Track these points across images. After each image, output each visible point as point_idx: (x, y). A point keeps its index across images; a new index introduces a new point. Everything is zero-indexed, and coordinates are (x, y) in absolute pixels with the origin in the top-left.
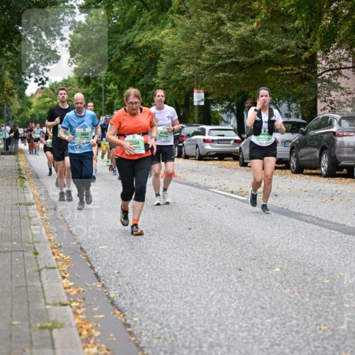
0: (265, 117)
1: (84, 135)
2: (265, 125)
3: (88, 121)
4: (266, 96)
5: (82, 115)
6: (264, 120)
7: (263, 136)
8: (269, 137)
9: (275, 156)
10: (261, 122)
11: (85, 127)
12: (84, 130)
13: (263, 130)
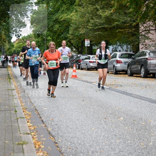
0: (103, 53)
1: (36, 57)
2: (103, 56)
3: (37, 52)
4: (104, 44)
5: (35, 50)
6: (103, 54)
7: (102, 60)
8: (105, 60)
9: (107, 68)
10: (102, 55)
11: (36, 54)
12: (36, 56)
13: (102, 58)
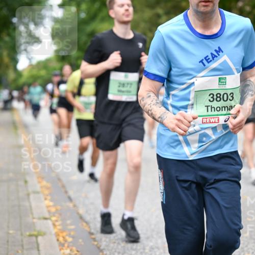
1: (218, 97)
5: (215, 30)
11: (224, 71)
12: (222, 81)
